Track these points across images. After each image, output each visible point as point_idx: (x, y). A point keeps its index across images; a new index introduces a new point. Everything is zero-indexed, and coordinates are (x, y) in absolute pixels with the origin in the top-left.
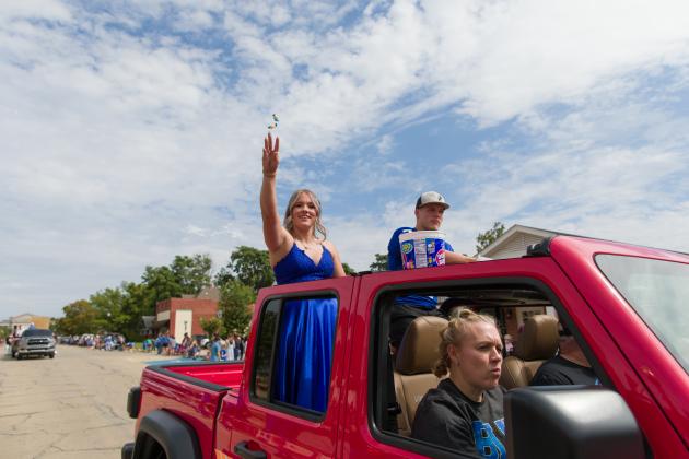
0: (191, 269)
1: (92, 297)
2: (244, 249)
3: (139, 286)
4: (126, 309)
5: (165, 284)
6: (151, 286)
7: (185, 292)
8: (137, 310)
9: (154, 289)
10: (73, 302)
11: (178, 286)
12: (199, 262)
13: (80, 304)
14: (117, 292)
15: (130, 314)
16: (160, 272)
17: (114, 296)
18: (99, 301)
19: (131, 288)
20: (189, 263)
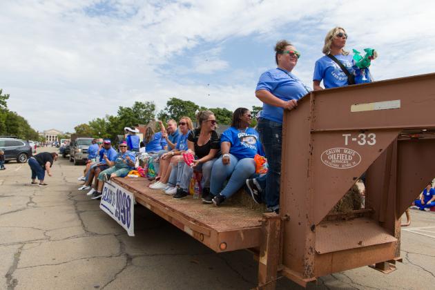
0: (144, 110)
1: (90, 123)
2: (174, 100)
3: (116, 118)
4: (109, 130)
5: (129, 118)
6: (122, 118)
7: (141, 123)
8: (114, 131)
9: (123, 120)
10: (80, 124)
11: (136, 119)
12: (148, 106)
13: (84, 126)
14: (104, 121)
15: (111, 133)
16: (126, 111)
17: (102, 123)
18: (93, 125)
19: (111, 118)
20: (143, 106)
